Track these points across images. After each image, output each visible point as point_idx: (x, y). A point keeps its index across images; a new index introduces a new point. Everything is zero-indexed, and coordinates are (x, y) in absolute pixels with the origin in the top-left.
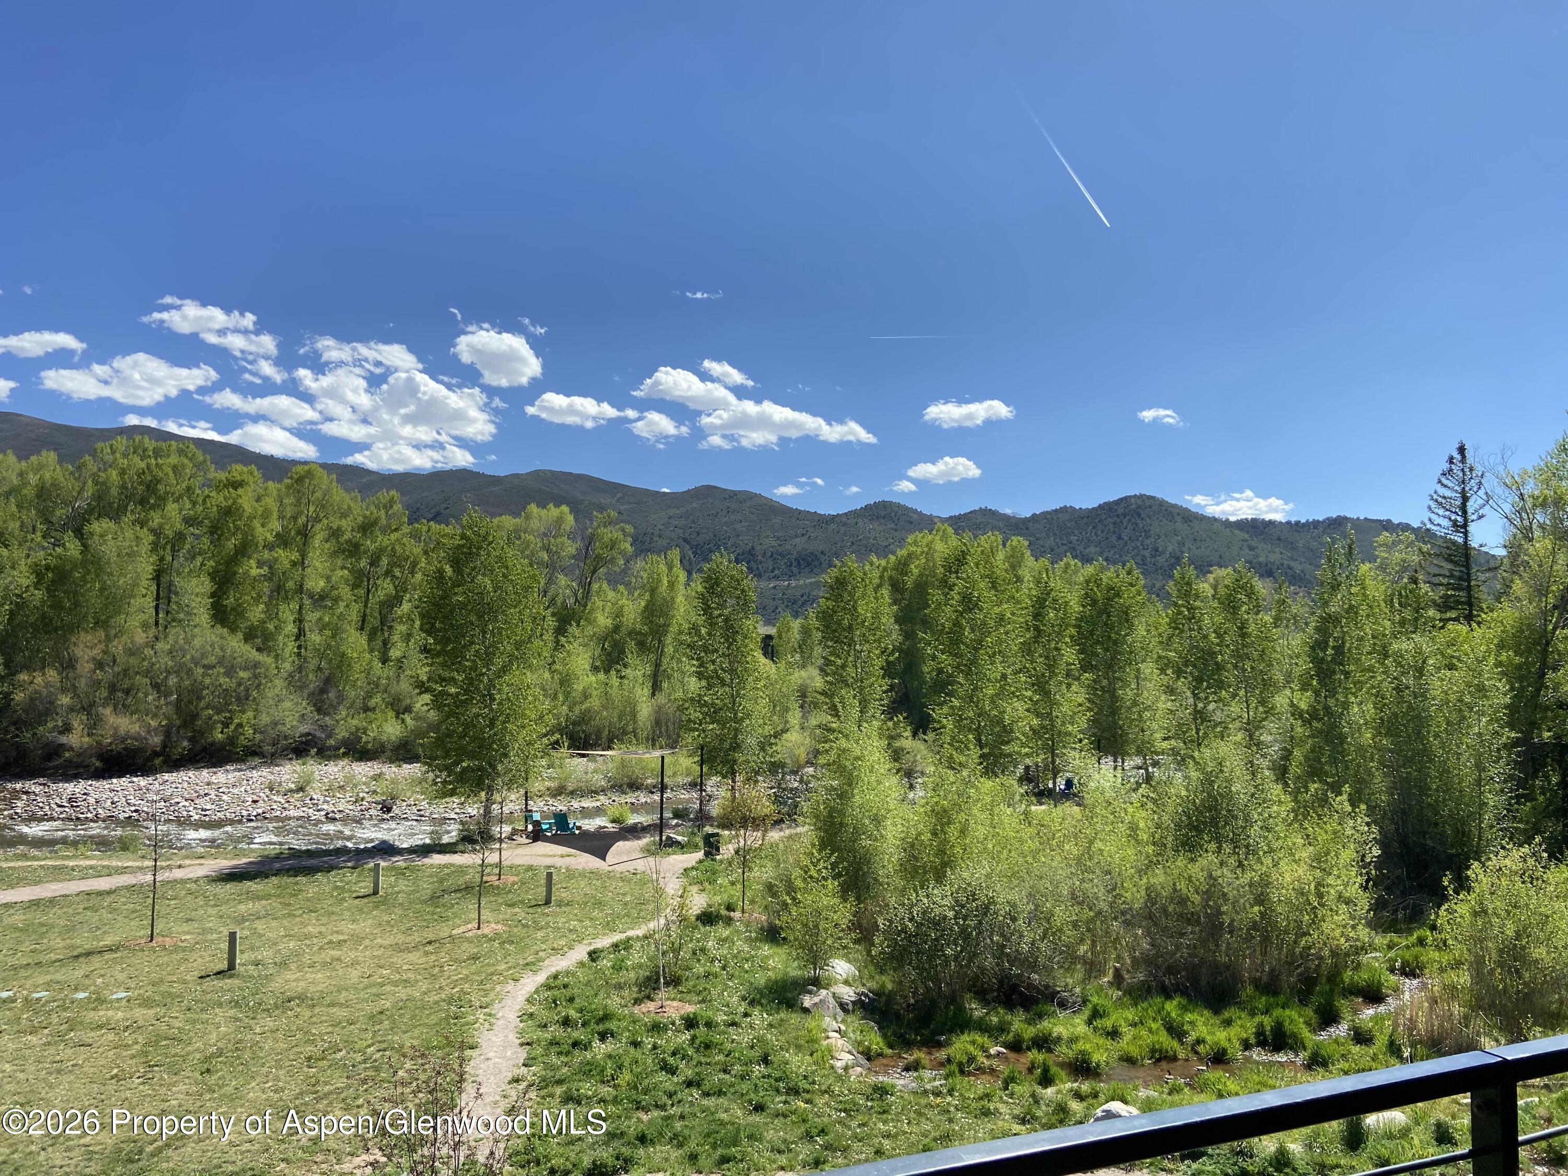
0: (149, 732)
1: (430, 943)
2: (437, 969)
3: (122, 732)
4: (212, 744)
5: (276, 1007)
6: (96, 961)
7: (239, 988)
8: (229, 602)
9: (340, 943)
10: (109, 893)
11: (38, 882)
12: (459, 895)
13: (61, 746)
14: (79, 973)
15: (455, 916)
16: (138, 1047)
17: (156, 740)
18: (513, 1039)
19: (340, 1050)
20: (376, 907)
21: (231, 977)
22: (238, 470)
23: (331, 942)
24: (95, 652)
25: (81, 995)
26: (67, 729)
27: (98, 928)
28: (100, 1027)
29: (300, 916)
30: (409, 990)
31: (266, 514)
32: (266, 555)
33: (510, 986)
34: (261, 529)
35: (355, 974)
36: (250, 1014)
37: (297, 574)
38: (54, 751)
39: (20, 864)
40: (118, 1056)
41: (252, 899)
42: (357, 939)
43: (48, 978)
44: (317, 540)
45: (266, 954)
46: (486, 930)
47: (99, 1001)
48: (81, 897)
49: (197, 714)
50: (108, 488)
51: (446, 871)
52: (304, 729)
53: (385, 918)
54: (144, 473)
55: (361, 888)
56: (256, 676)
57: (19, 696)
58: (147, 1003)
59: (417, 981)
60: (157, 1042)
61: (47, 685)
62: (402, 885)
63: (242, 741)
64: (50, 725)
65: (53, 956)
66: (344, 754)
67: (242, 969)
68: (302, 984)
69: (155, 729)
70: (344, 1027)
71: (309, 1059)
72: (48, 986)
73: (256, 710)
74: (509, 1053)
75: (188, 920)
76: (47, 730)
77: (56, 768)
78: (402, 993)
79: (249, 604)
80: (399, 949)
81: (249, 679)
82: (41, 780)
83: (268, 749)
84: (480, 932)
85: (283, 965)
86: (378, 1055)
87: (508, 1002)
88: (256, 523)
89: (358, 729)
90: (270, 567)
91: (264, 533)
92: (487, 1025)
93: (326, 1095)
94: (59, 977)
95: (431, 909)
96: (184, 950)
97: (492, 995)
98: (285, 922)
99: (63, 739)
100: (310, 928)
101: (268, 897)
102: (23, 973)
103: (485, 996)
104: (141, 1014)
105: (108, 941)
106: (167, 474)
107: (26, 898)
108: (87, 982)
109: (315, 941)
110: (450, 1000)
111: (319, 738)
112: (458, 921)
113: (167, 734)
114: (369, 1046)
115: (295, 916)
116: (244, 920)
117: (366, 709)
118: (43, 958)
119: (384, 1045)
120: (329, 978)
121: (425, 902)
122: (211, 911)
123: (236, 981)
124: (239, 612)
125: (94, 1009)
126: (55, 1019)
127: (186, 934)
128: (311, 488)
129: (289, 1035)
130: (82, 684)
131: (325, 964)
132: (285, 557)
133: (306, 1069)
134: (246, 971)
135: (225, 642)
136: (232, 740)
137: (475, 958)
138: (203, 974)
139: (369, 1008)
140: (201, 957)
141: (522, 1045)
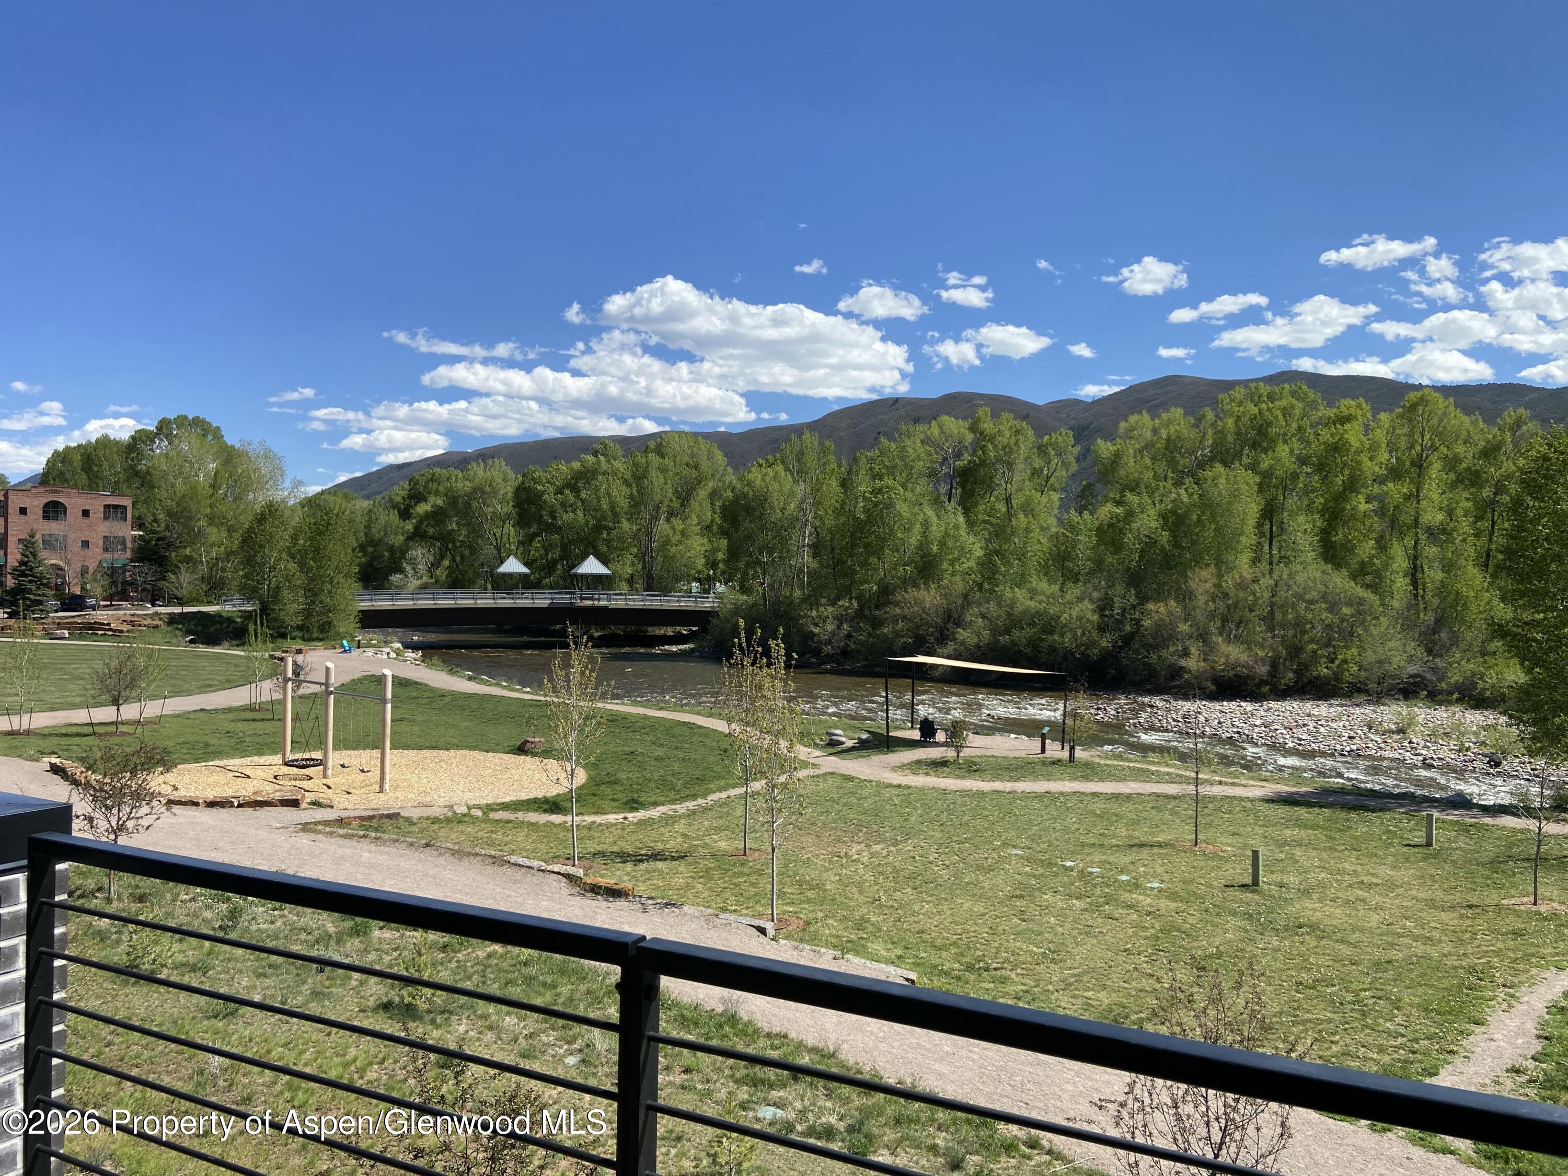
0: (1256, 662)
1: (1470, 907)
2: (1468, 935)
3: (1232, 658)
4: (1317, 678)
5: (1286, 928)
6: (1145, 853)
7: (1257, 903)
8: (1338, 537)
9: (1370, 886)
10: (1175, 798)
11: (1123, 779)
12: (1526, 865)
13: (1182, 668)
14: (1127, 859)
15: (1513, 886)
16: (1153, 931)
17: (1263, 670)
18: (1531, 1027)
19: (1334, 985)
20: (1425, 859)
21: (1253, 892)
22: (1347, 405)
23: (1362, 882)
24: (1208, 585)
25: (1124, 878)
26: (1186, 654)
27: (1157, 826)
28: (1130, 907)
29: (1342, 851)
30: (1428, 949)
31: (1373, 448)
32: (1376, 489)
33: (1550, 973)
34: (1369, 464)
35: (1375, 919)
36: (1260, 929)
37: (1411, 508)
38: (1176, 672)
39: (1116, 763)
40: (1135, 933)
41: (1299, 826)
42: (1391, 886)
43: (1104, 858)
44: (1435, 470)
45: (1292, 879)
46: (1544, 908)
47: (1136, 886)
48: (1152, 798)
49: (1301, 648)
50: (1225, 435)
51: (1519, 836)
52: (1412, 669)
53: (1432, 871)
54: (1255, 418)
55: (1415, 837)
56: (1359, 613)
57: (1147, 623)
58: (1173, 896)
59: (1440, 941)
60: (1169, 931)
61: (1170, 613)
62: (1463, 842)
63: (1347, 677)
64: (1172, 649)
65: (1114, 842)
66: (1459, 701)
67: (1266, 887)
68: (1318, 914)
69: (1262, 659)
70: (1344, 965)
71: (1299, 984)
72: (1102, 864)
73: (1360, 647)
74: (1520, 1041)
75: (1234, 834)
76: (1169, 654)
77: (1179, 687)
78: (1420, 949)
79: (1359, 541)
80: (1432, 904)
81: (1353, 616)
82: (1166, 697)
83: (1372, 686)
84: (1534, 908)
85: (1306, 892)
86: (1371, 1001)
87: (1542, 989)
88: (1364, 458)
89: (1474, 674)
90: (1381, 502)
91: (1370, 468)
92: (1504, 1006)
93: (1304, 1022)
94: (1112, 859)
95: (1487, 873)
96: (1221, 858)
97: (1523, 977)
98: (1324, 855)
99: (1183, 663)
100: (1347, 865)
101: (1315, 827)
102: (1087, 850)
103: (1514, 976)
104: (1165, 904)
105: (1161, 838)
106: (1276, 418)
107: (1110, 791)
108: (1131, 868)
109: (1347, 878)
110: (1472, 970)
111: (1430, 681)
112: (1513, 892)
113: (1274, 665)
114: (1365, 990)
115: (1335, 850)
116: (1286, 843)
117: (1484, 653)
118: (1106, 842)
119: (1380, 994)
120: (1349, 916)
121: (1483, 865)
122: (1257, 829)
123: (1257, 897)
124: (1348, 548)
125: (1129, 891)
126: (1098, 892)
127: (1227, 845)
128: (1426, 416)
129: (1289, 956)
130: (1199, 615)
131: (1347, 902)
132: (1396, 490)
133: (1293, 993)
134: (1269, 890)
135: (1327, 578)
136: (1337, 677)
137: (1516, 934)
138: (1229, 883)
139: (1378, 954)
140: (1234, 869)
141: (1539, 1037)
